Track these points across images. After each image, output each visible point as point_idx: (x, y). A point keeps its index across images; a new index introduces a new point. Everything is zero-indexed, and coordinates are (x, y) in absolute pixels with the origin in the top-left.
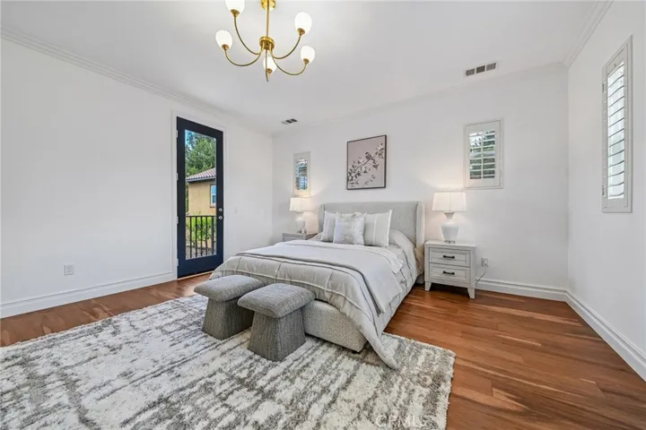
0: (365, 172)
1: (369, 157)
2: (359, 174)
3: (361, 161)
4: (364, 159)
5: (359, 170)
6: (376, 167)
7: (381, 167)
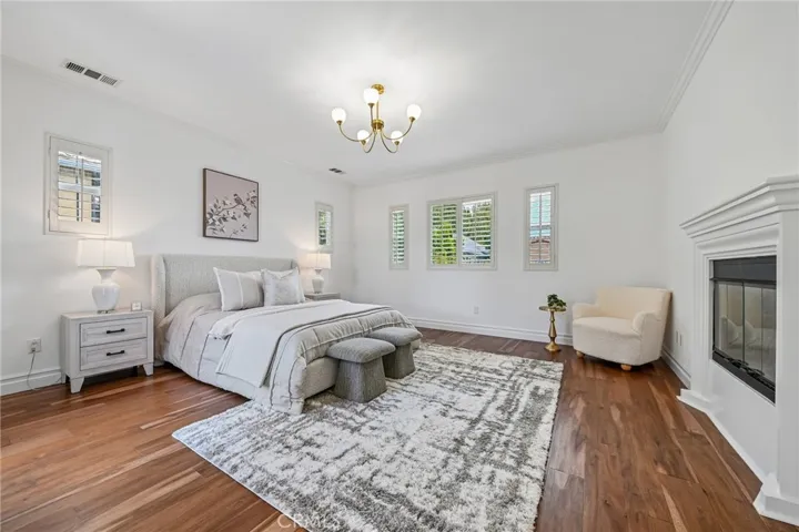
0: (233, 218)
1: (238, 201)
2: (225, 219)
3: (227, 202)
4: (230, 202)
5: (225, 212)
6: (247, 215)
7: (253, 216)
